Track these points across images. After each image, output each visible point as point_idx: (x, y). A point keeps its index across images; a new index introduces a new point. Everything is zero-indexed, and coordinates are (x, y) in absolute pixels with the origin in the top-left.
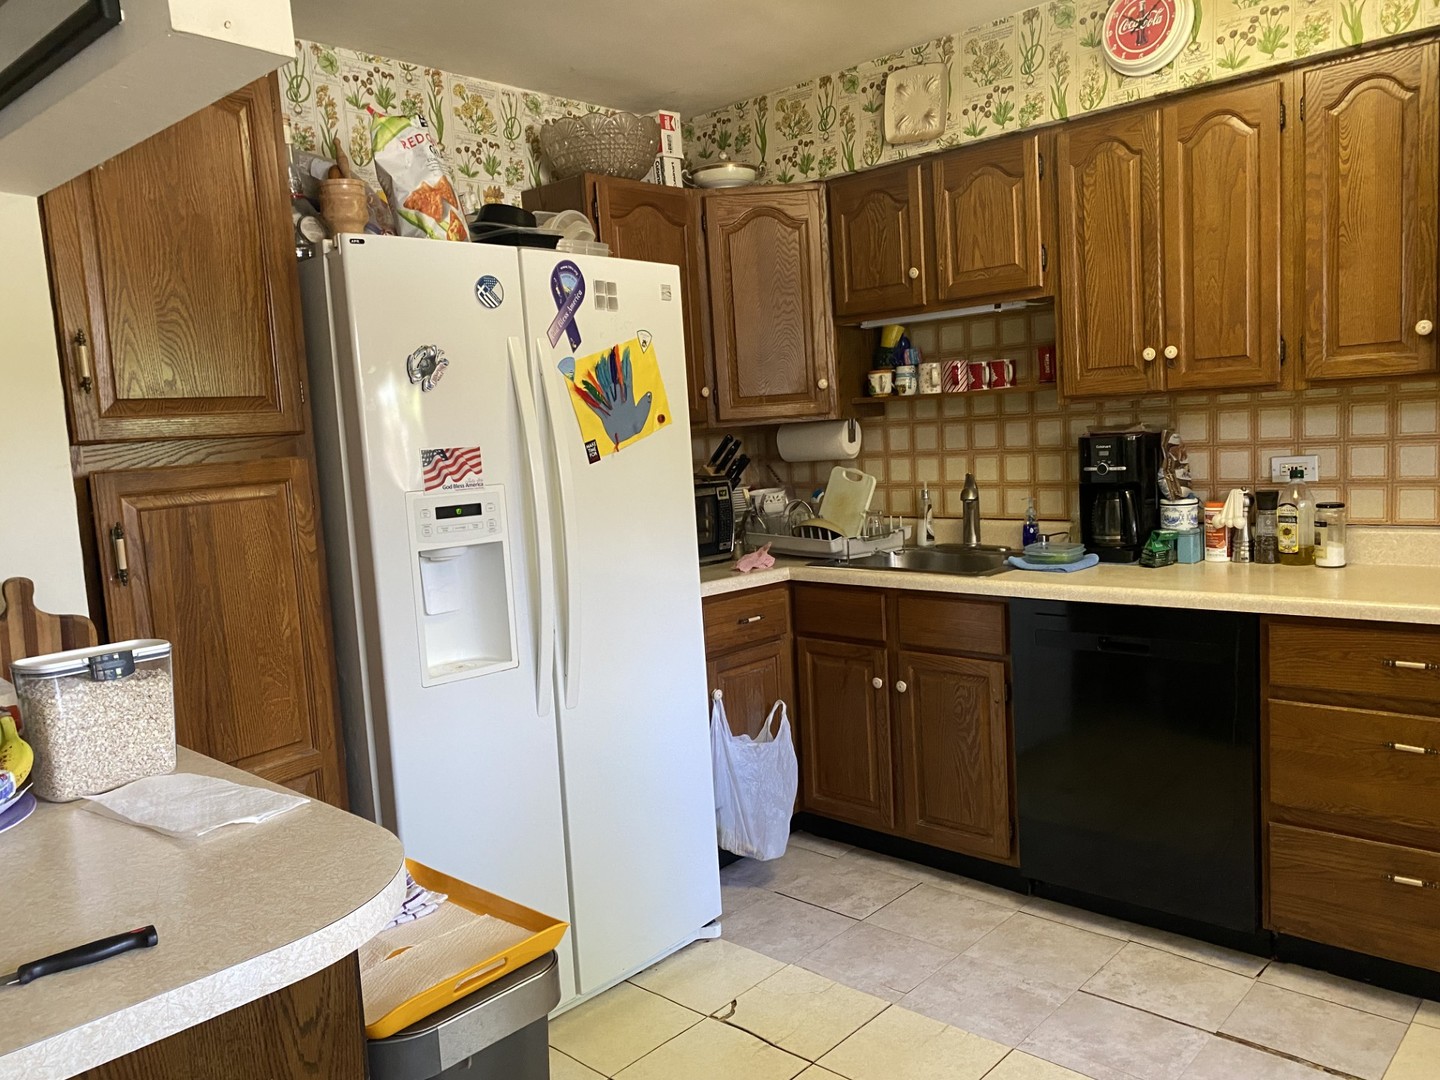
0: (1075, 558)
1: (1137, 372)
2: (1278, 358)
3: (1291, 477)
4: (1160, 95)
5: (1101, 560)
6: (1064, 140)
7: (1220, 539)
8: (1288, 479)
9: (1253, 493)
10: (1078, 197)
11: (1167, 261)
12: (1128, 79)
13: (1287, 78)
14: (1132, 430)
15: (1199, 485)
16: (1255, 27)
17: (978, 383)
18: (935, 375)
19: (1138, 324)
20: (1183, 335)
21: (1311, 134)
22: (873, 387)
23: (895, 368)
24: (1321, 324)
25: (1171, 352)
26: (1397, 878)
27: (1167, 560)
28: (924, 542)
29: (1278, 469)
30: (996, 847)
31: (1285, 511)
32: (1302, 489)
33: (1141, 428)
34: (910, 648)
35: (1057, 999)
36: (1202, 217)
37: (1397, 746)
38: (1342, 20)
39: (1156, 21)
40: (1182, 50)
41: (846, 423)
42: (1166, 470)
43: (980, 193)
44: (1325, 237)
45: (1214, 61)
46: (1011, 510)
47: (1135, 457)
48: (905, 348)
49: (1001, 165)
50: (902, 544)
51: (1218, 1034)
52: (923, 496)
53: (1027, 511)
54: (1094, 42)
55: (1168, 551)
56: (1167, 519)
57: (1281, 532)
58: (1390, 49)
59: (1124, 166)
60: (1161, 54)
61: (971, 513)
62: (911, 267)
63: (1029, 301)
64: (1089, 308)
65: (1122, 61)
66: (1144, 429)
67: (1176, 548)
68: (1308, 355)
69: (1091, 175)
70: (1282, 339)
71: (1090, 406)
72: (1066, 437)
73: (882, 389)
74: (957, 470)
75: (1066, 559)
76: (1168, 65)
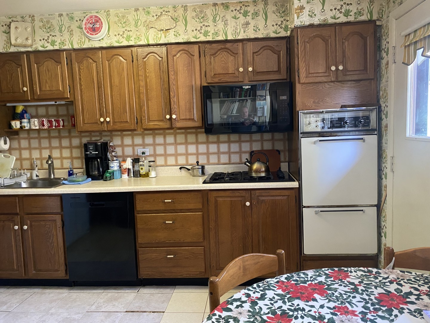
0: (84, 180)
1: (99, 124)
2: (136, 123)
3: (142, 154)
4: (100, 47)
5: (92, 180)
6: (73, 54)
7: (125, 172)
8: (142, 155)
9: (133, 159)
10: (79, 72)
11: (105, 94)
12: (91, 41)
13: (133, 49)
14: (99, 141)
15: (120, 157)
16: (124, 34)
17: (51, 126)
18: (36, 123)
19: (98, 111)
20: (111, 115)
21: (140, 65)
22: (12, 126)
23: (21, 120)
24: (145, 114)
25: (108, 119)
26: (168, 256)
27: (111, 178)
28: (35, 178)
29: (139, 152)
30: (61, 274)
31: (141, 163)
32: (145, 158)
33: (102, 141)
34: (28, 214)
35: (79, 317)
36: (114, 83)
37: (166, 222)
38: (144, 37)
39: (98, 26)
40: (105, 36)
41: (3, 138)
42: (109, 153)
43: (47, 67)
44: (145, 92)
45: (114, 40)
46: (65, 166)
47: (100, 149)
48: (24, 113)
49: (54, 59)
50: (26, 179)
51: (126, 312)
52: (34, 162)
53: (70, 166)
54: (80, 28)
55: (111, 176)
56: (110, 167)
57: (141, 169)
58: (156, 47)
59: (92, 65)
60: (100, 35)
61: (51, 168)
62: (24, 87)
63: (66, 102)
64: (84, 105)
65: (89, 35)
66: (103, 141)
67: (113, 175)
68: (143, 122)
69: (82, 66)
70: (136, 118)
71: (87, 134)
72: (81, 143)
73: (16, 126)
74: (46, 154)
75: (81, 180)
76: (102, 39)
